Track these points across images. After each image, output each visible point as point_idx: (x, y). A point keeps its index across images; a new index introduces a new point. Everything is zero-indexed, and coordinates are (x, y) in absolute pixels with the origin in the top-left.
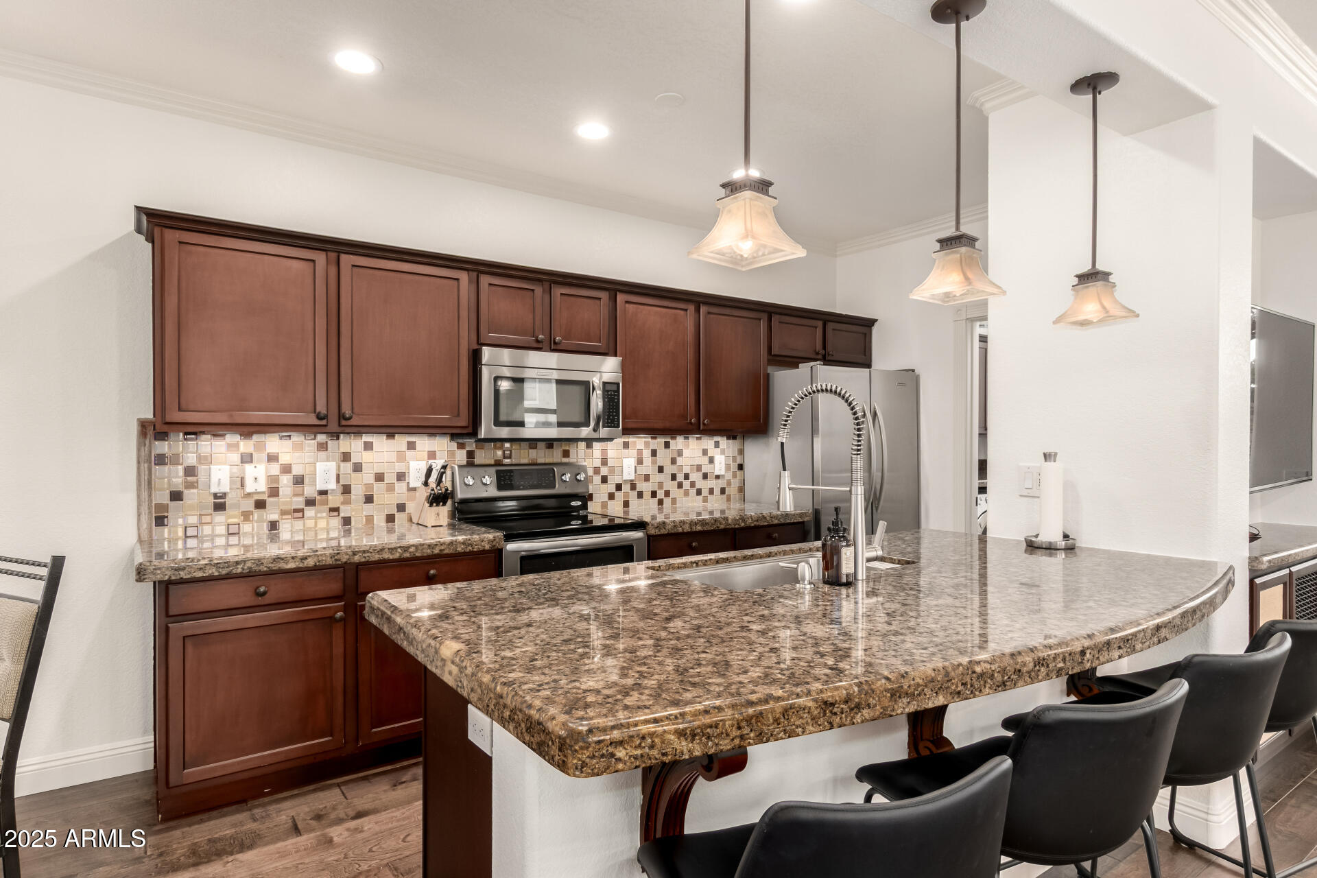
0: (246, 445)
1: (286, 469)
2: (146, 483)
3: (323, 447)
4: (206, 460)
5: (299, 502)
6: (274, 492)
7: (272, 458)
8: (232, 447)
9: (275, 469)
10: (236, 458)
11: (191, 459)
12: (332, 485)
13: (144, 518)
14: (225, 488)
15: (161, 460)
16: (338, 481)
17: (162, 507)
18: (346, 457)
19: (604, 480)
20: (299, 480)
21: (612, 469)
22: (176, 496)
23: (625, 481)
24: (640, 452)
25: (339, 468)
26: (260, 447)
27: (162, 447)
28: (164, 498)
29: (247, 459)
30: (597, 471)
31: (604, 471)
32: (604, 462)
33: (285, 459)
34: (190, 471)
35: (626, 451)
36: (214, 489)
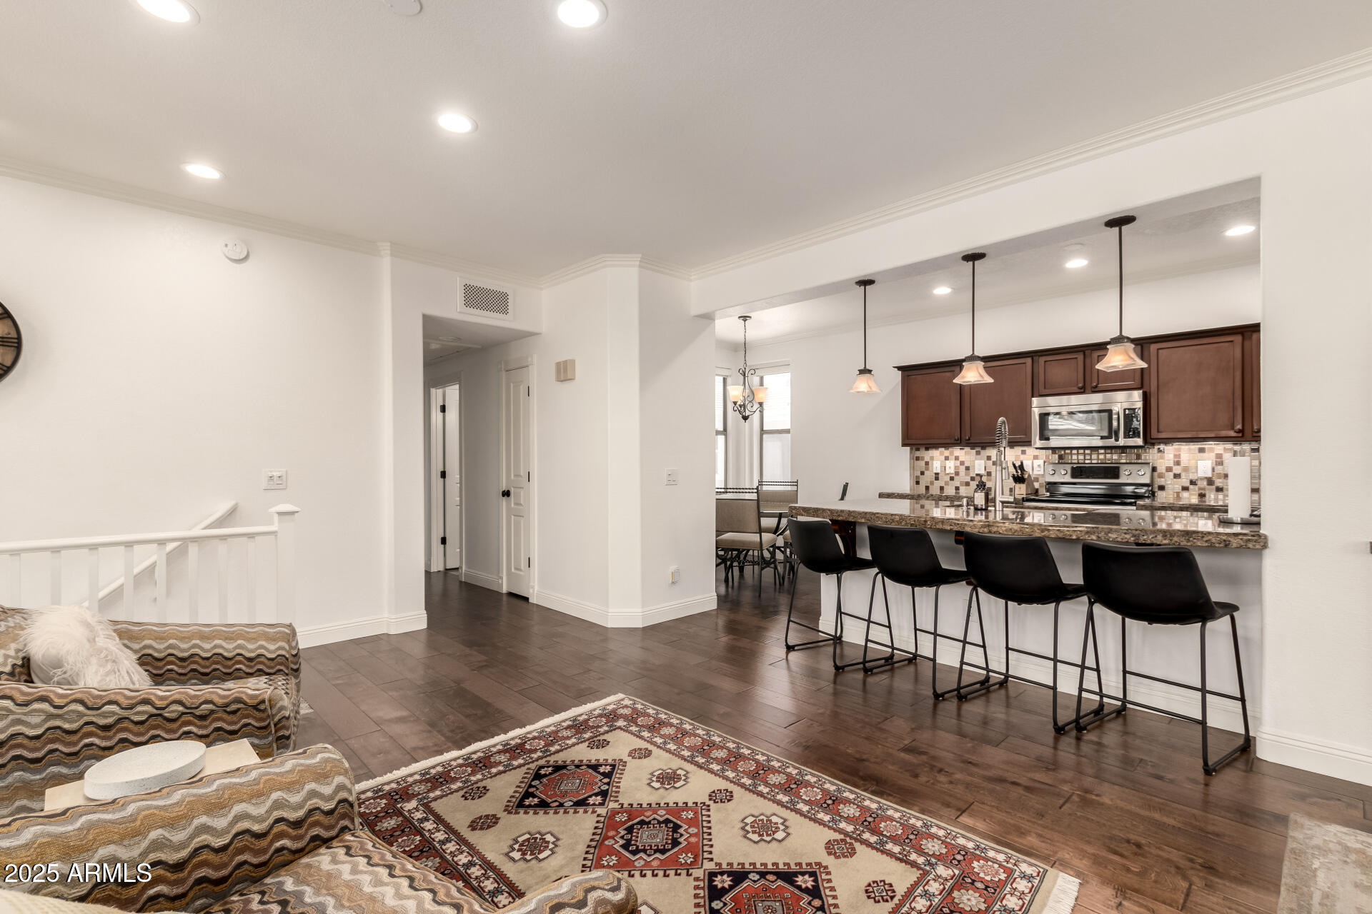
0: (947, 453)
1: (962, 463)
2: (913, 468)
3: (978, 453)
4: (932, 458)
5: (968, 479)
6: (957, 473)
7: (957, 458)
8: (941, 454)
9: (958, 463)
10: (943, 458)
11: (927, 459)
12: (982, 472)
13: (912, 482)
14: (939, 471)
15: (918, 459)
16: (985, 470)
17: (917, 477)
18: (989, 458)
19: (1177, 476)
20: (968, 468)
21: (1186, 469)
22: (922, 473)
23: (1202, 479)
24: (1219, 456)
25: (985, 463)
26: (952, 453)
27: (918, 454)
28: (919, 474)
29: (947, 458)
30: (1169, 469)
31: (1177, 470)
32: (1178, 463)
33: (961, 459)
34: (927, 463)
35: (1202, 454)
36: (935, 472)
